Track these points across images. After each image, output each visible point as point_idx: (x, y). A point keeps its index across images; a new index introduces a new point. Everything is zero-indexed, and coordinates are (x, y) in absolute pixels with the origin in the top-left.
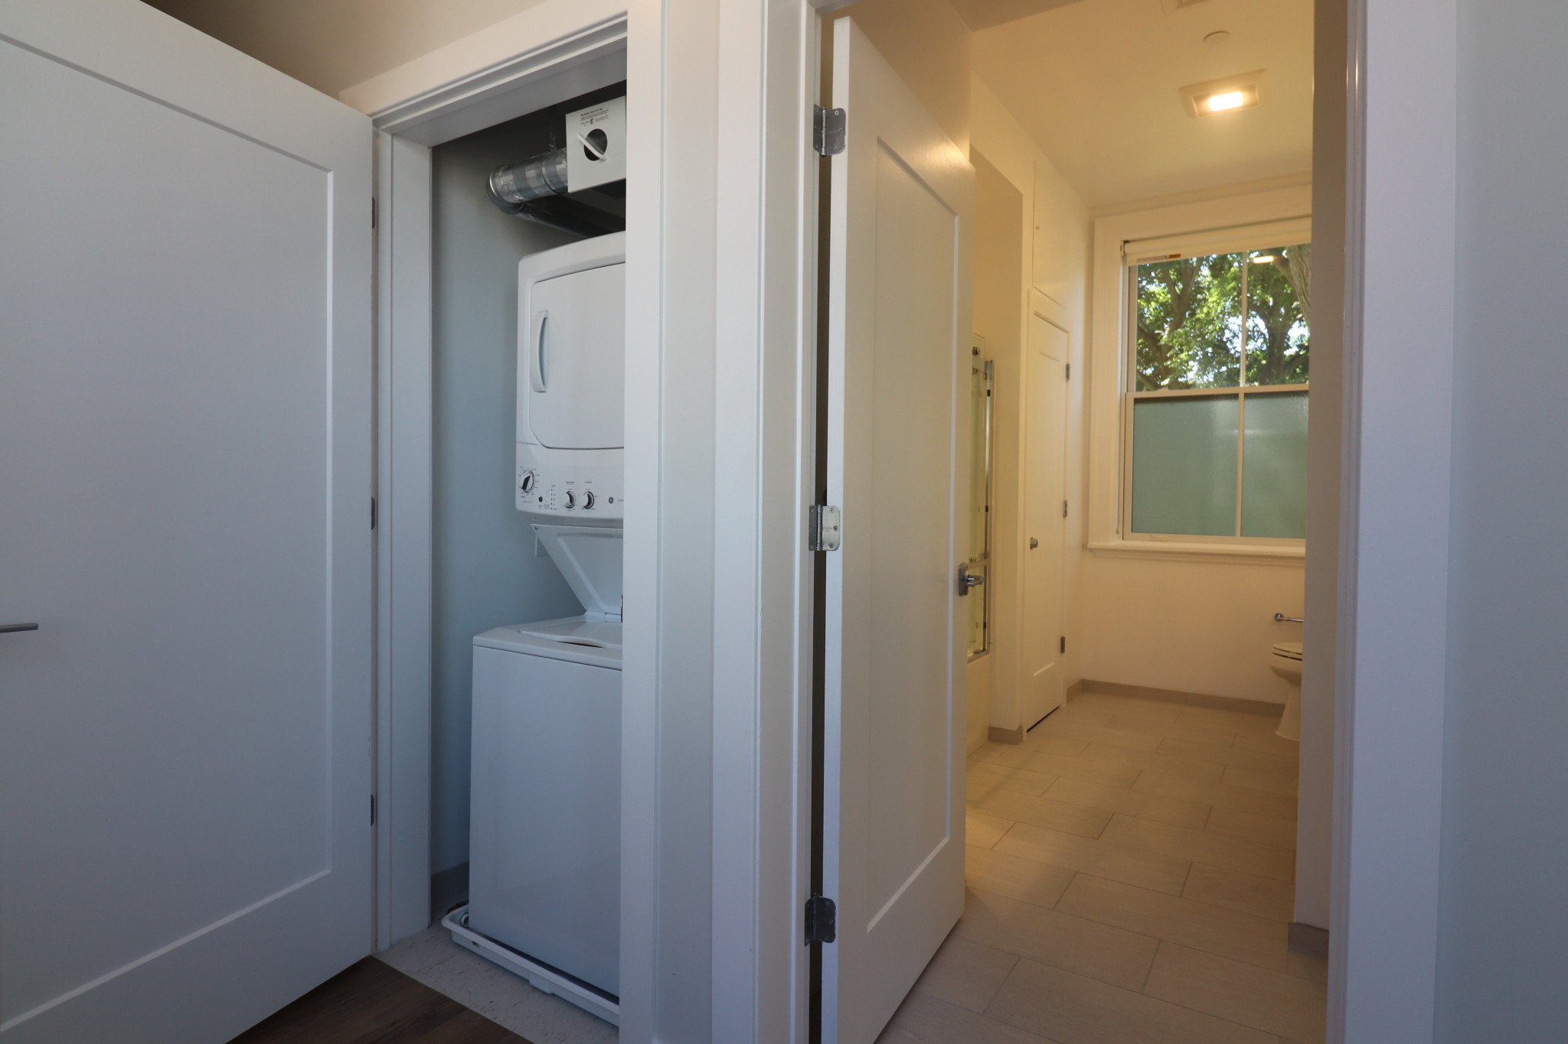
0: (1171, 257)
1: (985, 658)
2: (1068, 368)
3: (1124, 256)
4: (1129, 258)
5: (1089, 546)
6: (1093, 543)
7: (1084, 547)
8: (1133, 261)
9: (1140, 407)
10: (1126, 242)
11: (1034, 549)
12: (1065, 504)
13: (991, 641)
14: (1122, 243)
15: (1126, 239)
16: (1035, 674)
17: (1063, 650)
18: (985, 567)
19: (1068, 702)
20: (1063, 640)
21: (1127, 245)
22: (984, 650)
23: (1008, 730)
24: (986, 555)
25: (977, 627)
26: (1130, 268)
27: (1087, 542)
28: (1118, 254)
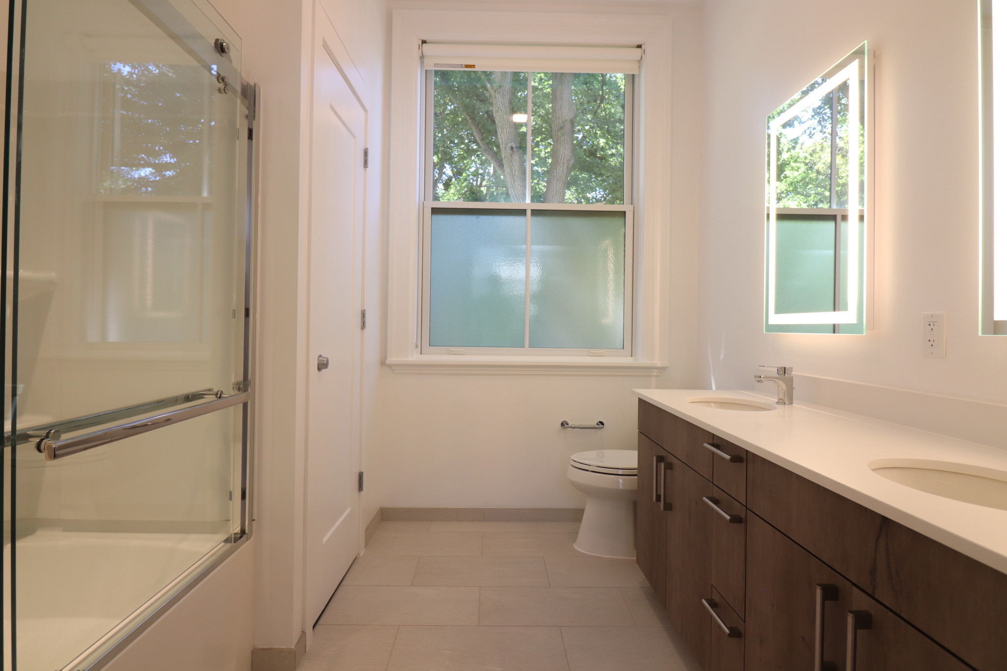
0: (467, 66)
1: (246, 546)
2: (366, 153)
3: (422, 57)
4: (426, 61)
5: (387, 362)
6: (392, 359)
7: (383, 363)
8: (430, 65)
9: (436, 217)
10: (424, 42)
11: (323, 371)
12: (363, 315)
13: (255, 517)
14: (420, 43)
15: (424, 38)
16: (325, 539)
17: (360, 487)
18: (245, 406)
19: (366, 546)
20: (361, 476)
21: (424, 45)
22: (243, 532)
23: (281, 651)
24: (244, 385)
25: (231, 499)
26: (426, 70)
27: (386, 358)
28: (416, 54)
